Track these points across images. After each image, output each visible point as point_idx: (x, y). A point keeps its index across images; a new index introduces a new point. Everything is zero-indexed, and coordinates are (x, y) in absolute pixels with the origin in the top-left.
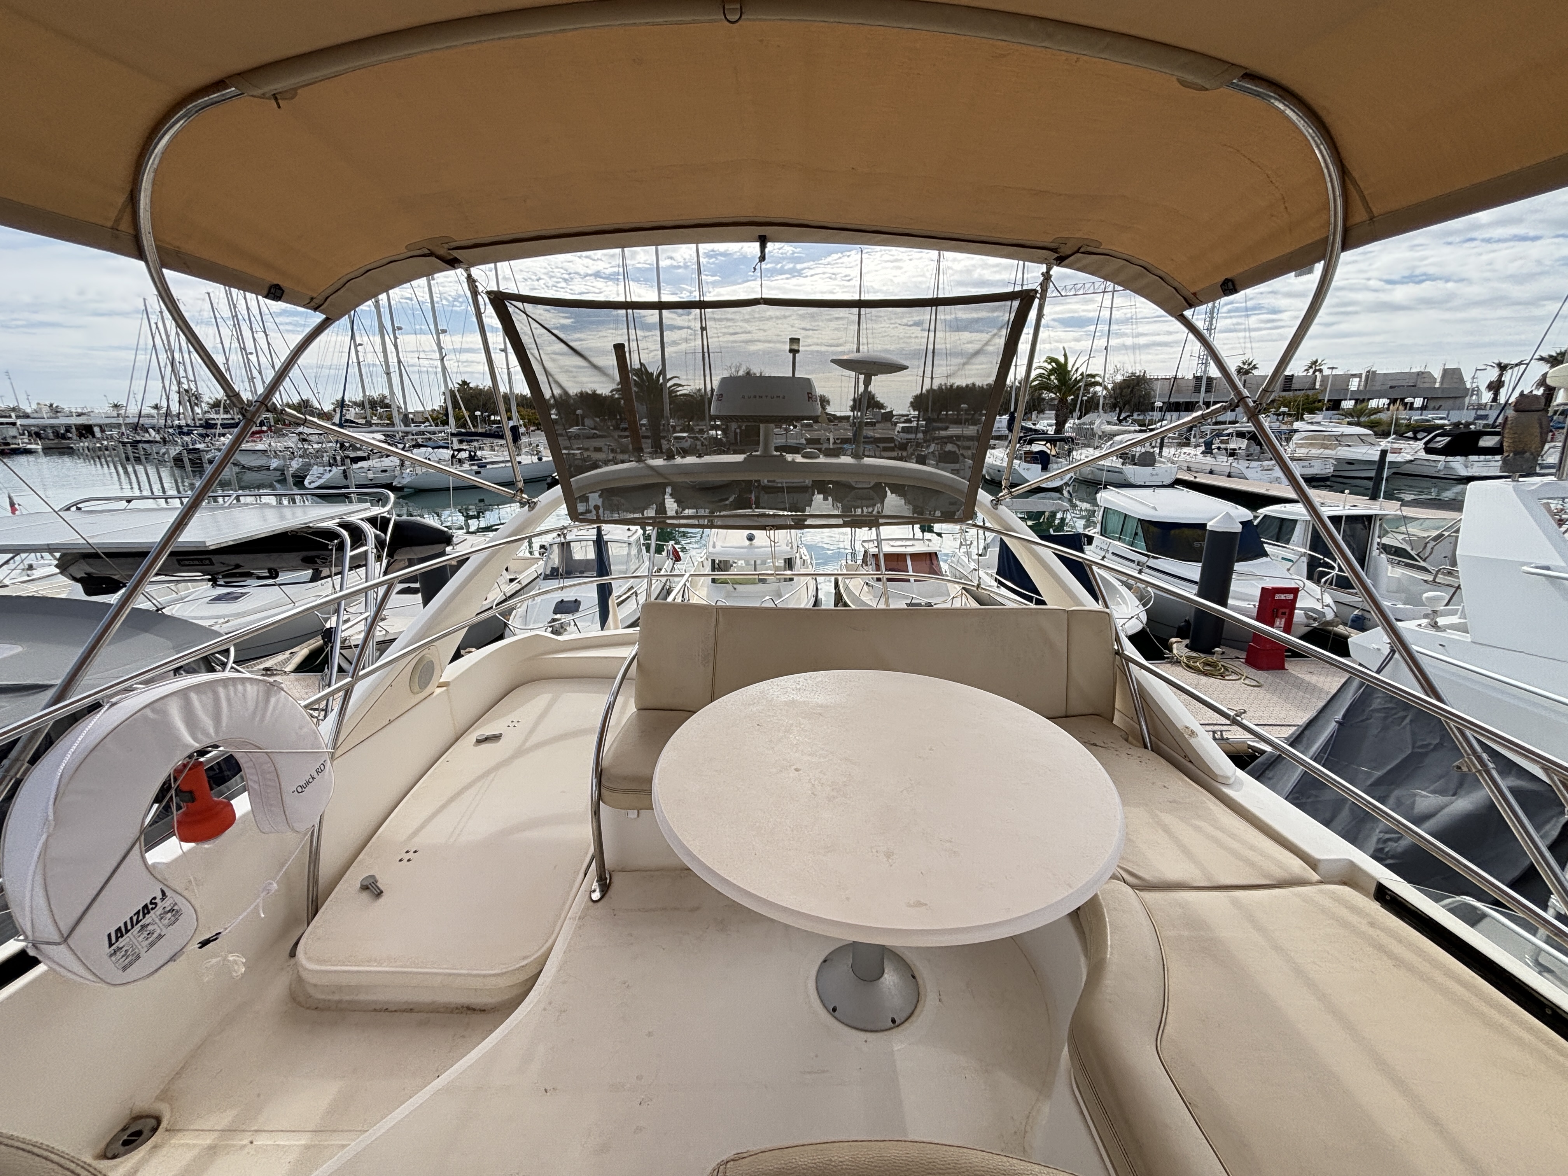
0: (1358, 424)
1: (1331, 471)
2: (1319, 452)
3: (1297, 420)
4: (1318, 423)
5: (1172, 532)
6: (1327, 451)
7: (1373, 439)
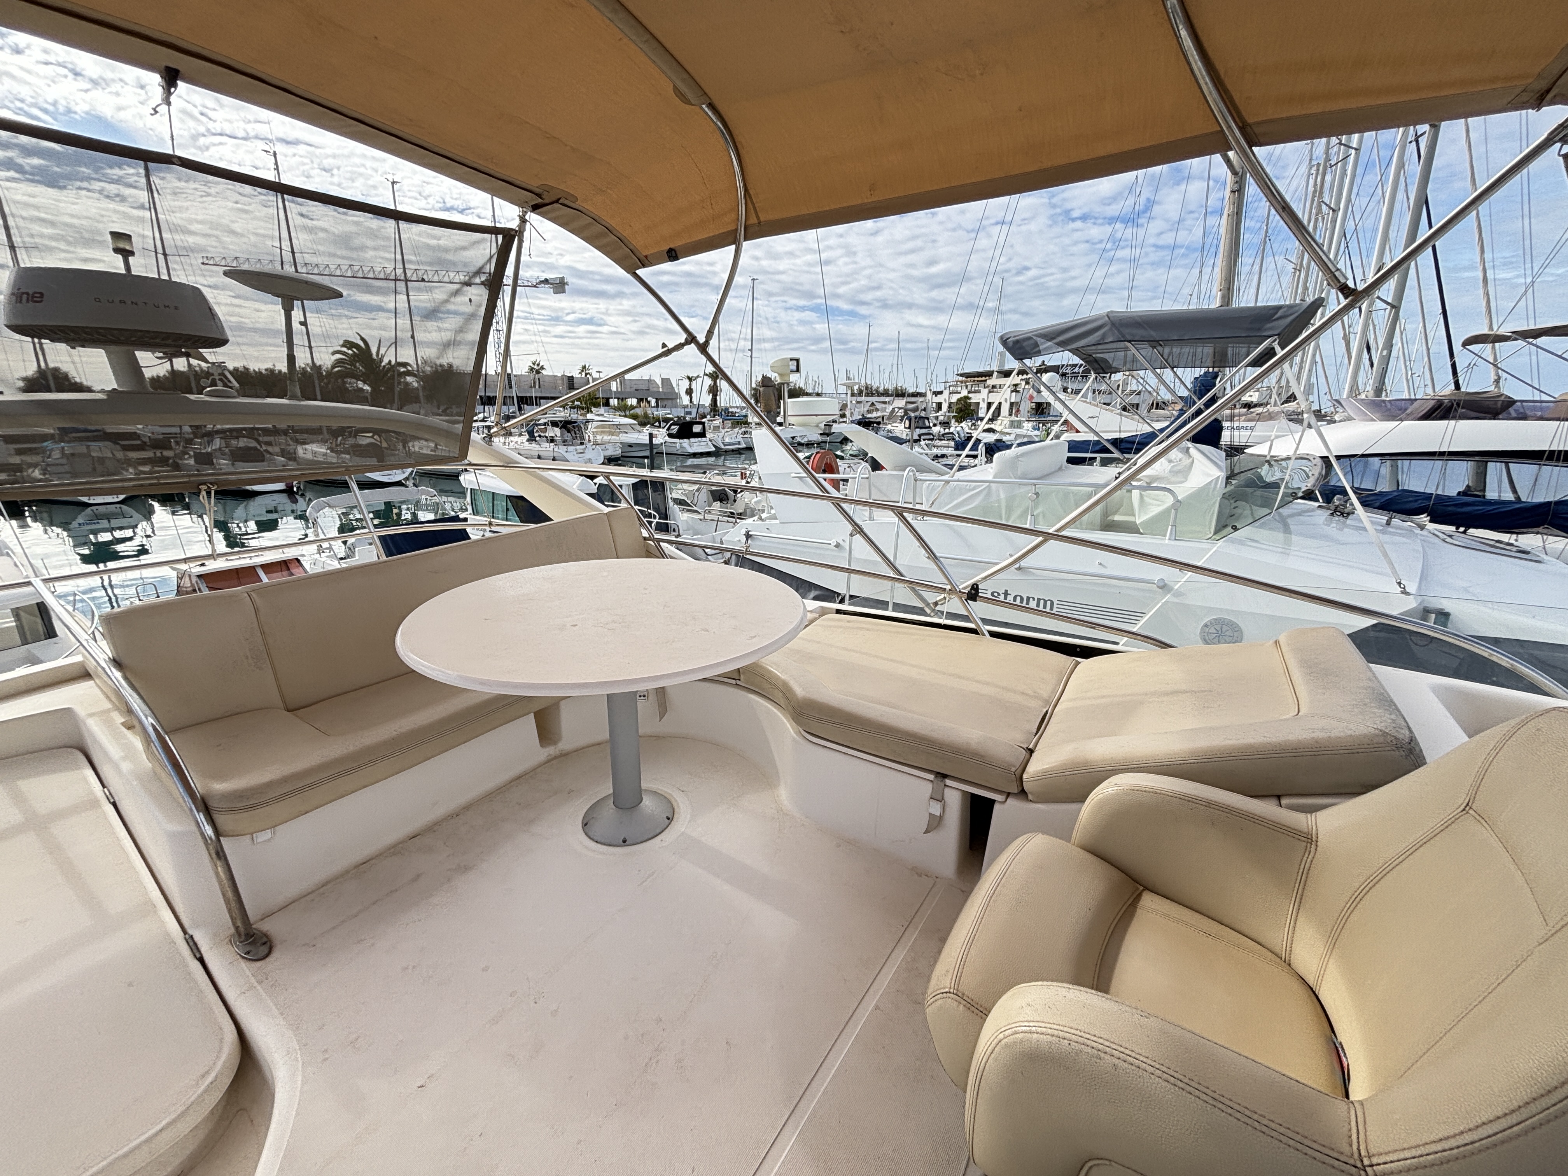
0: (625, 416)
1: (619, 452)
2: (609, 437)
3: (588, 412)
4: (602, 415)
6: (614, 437)
7: (638, 427)
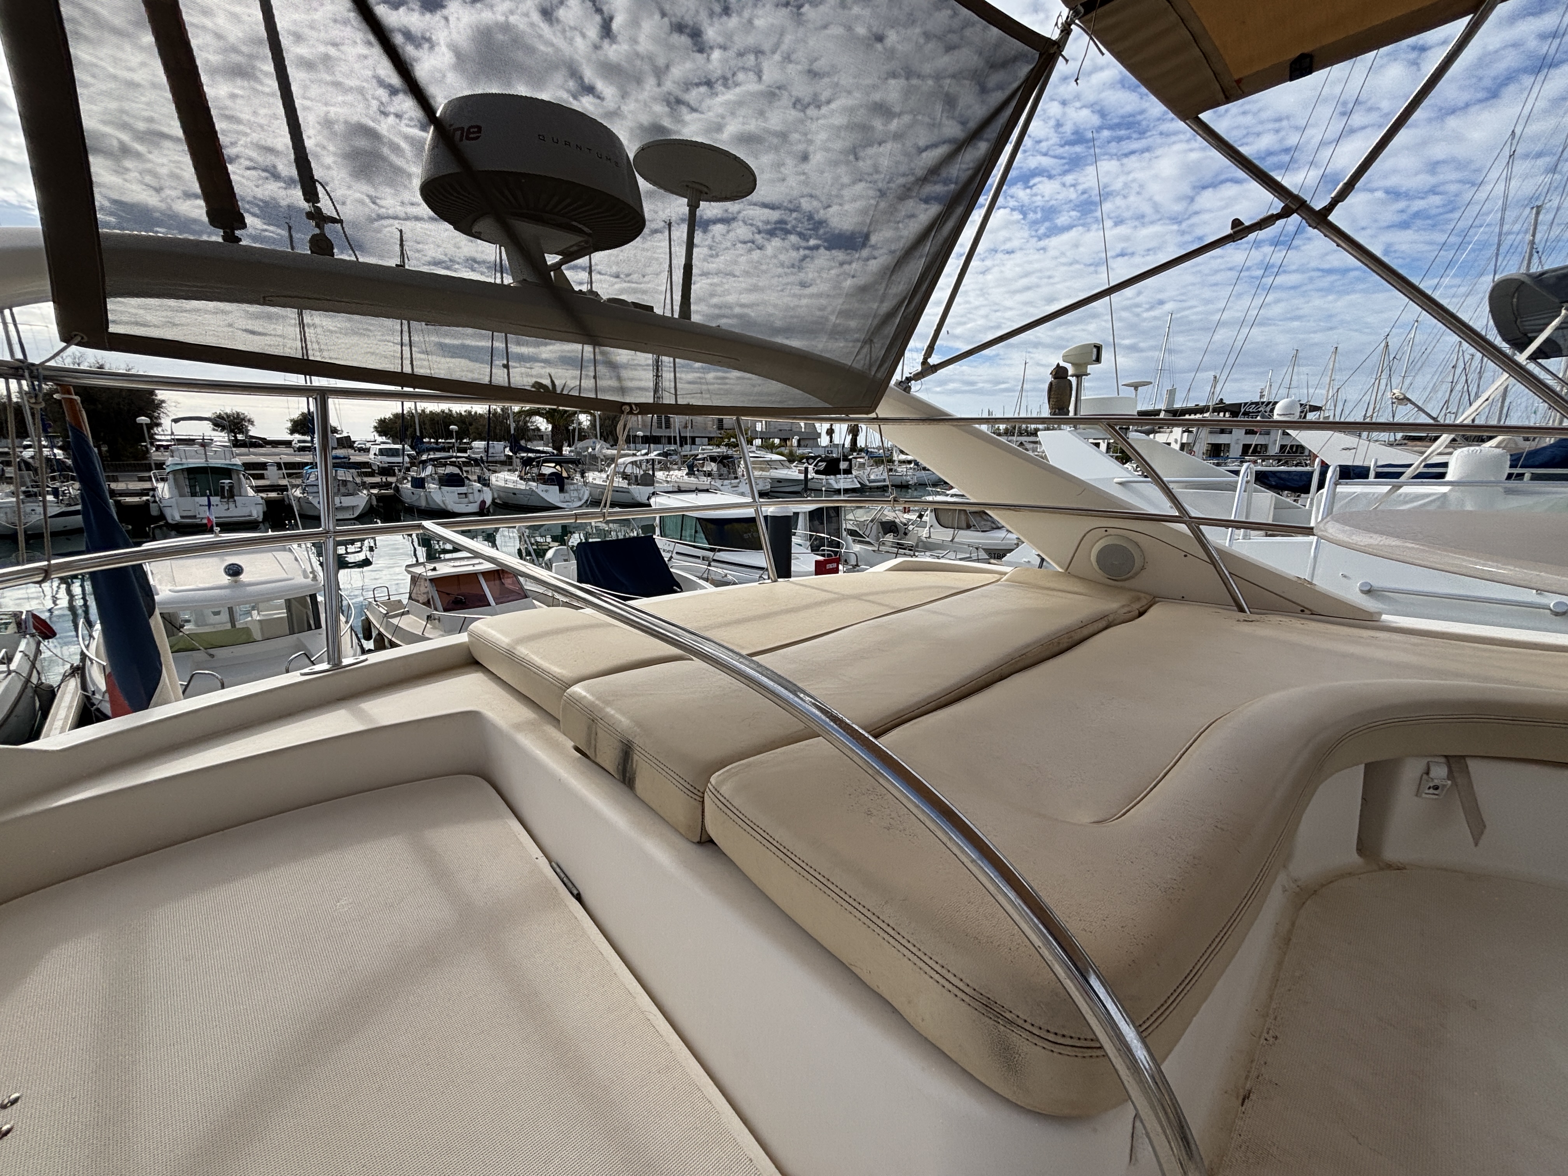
0: (772, 453)
2: (761, 473)
4: (754, 452)
5: (726, 527)
6: (764, 473)
